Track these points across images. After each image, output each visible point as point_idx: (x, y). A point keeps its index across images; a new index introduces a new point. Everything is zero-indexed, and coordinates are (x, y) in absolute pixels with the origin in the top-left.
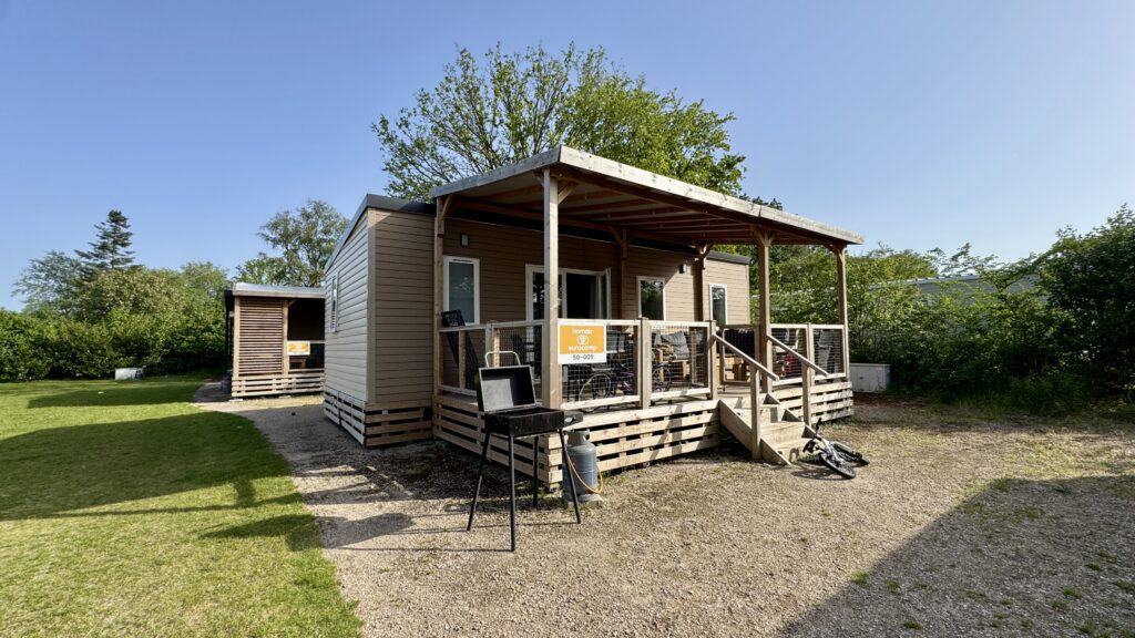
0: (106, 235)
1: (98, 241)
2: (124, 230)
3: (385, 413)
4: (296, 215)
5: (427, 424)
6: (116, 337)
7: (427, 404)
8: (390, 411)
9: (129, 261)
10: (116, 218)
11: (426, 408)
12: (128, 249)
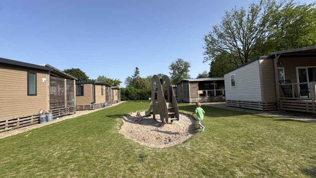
0: (136, 72)
1: (135, 73)
2: (138, 71)
3: (266, 103)
4: (175, 63)
5: (275, 106)
6: (148, 92)
7: (275, 102)
8: (267, 103)
9: (139, 77)
10: (137, 68)
11: (275, 103)
12: (139, 74)
